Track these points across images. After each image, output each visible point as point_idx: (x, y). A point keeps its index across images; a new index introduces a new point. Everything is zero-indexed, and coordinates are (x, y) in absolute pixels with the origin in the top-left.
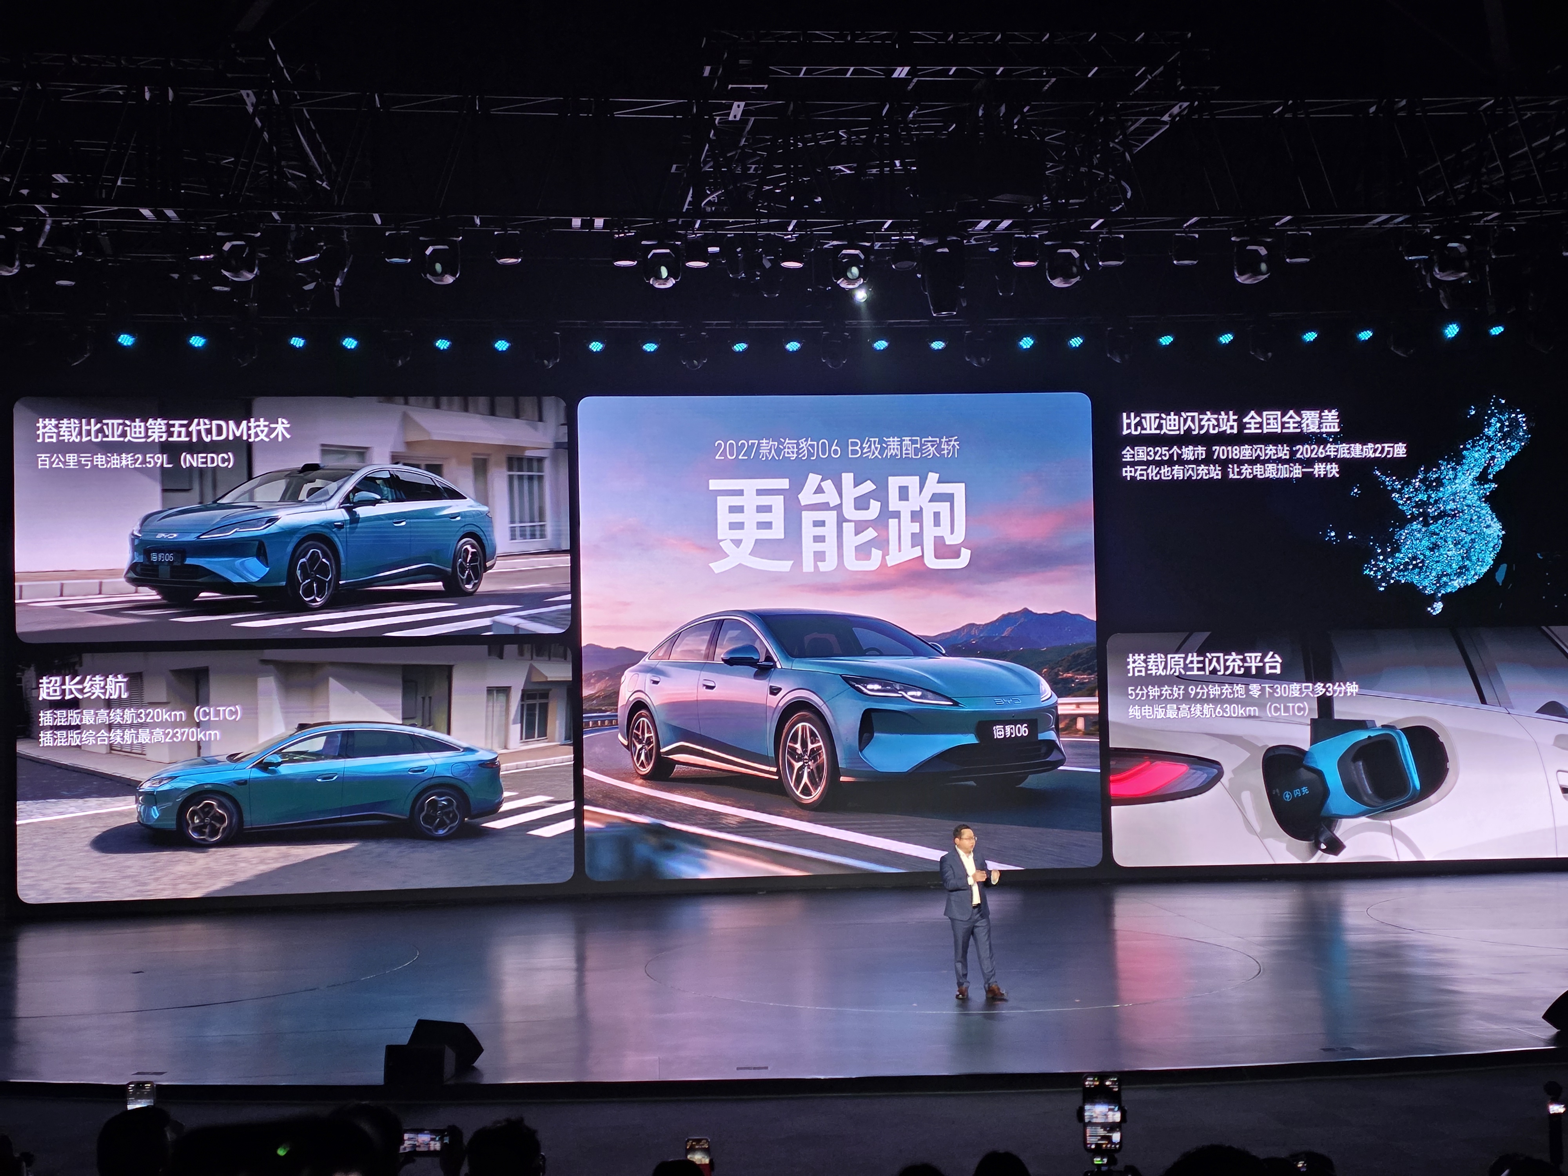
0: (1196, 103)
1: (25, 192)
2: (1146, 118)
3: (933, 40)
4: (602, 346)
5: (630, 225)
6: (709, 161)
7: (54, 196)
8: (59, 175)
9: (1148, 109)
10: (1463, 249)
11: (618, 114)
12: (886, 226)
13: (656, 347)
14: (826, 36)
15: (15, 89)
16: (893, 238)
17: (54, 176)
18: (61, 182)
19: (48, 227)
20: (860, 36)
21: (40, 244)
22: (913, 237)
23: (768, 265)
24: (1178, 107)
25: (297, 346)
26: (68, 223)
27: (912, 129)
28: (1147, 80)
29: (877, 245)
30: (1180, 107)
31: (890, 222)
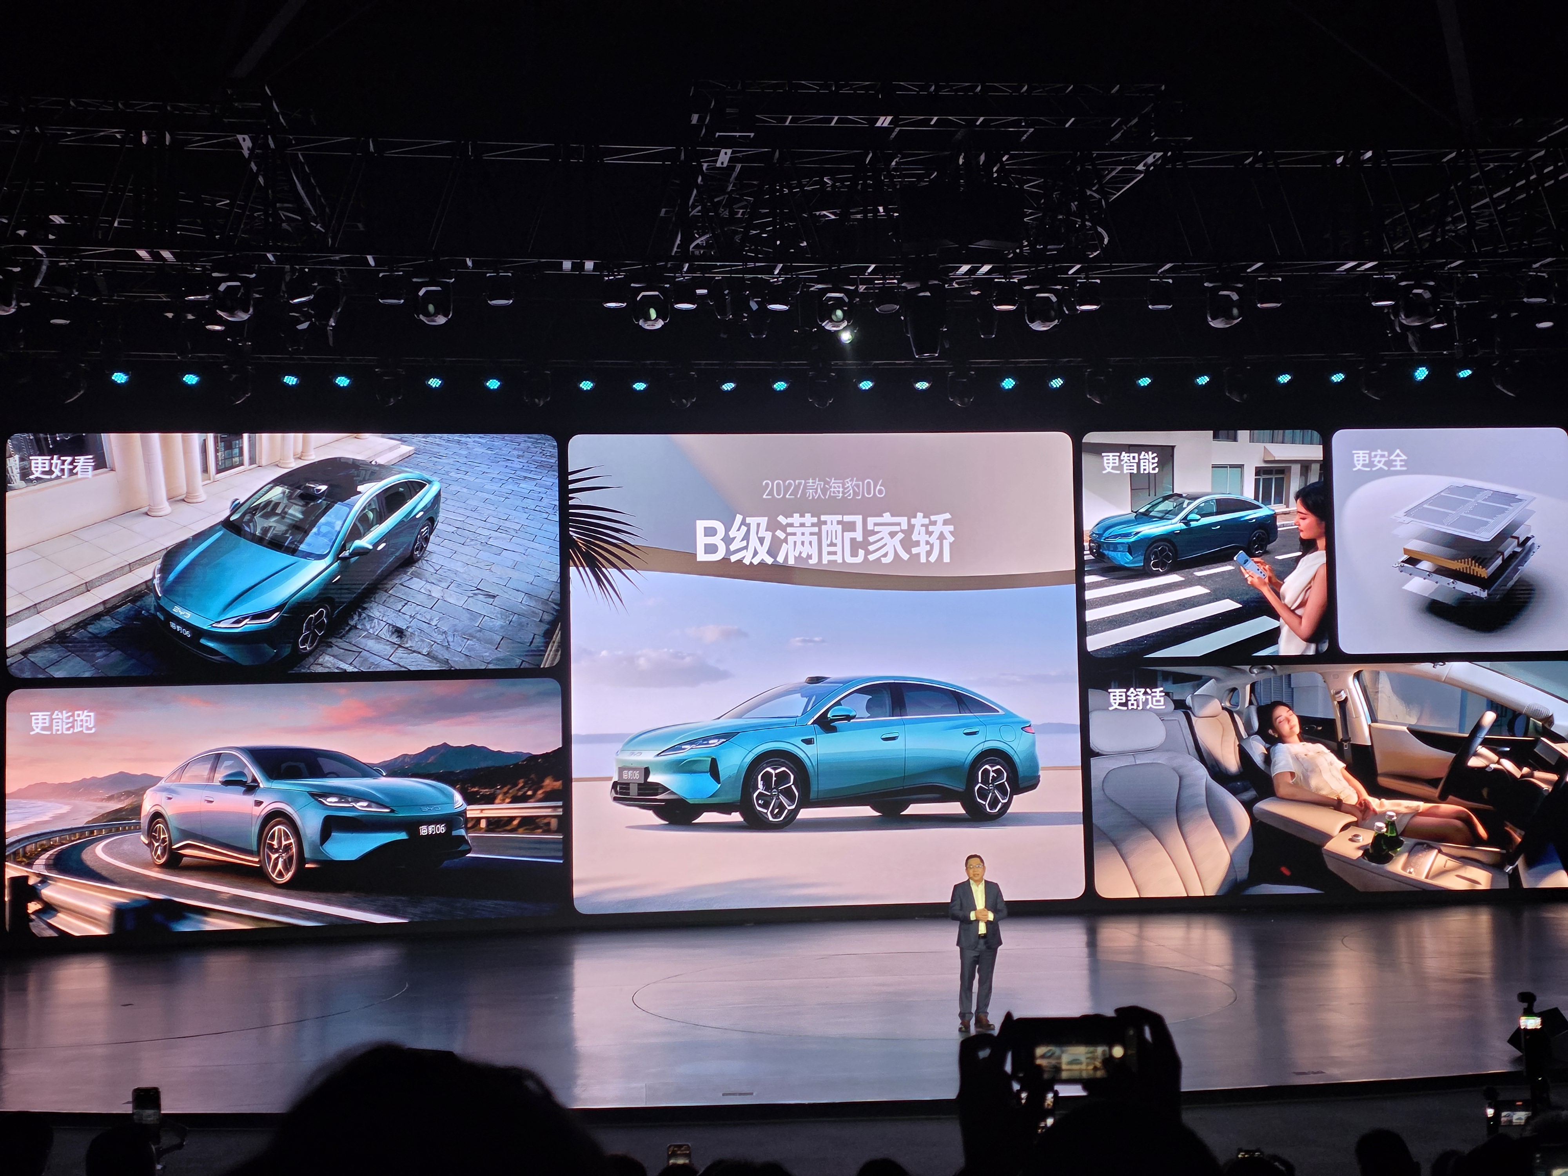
0: (1170, 154)
1: (22, 232)
2: (1121, 167)
3: (915, 91)
4: (592, 385)
5: (619, 267)
6: (698, 206)
7: (51, 237)
8: (56, 216)
9: (1123, 158)
10: (1427, 295)
11: (607, 160)
12: (870, 270)
13: (645, 386)
14: (811, 86)
15: (13, 132)
16: (876, 282)
17: (51, 217)
18: (58, 222)
19: (44, 268)
20: (843, 86)
21: (37, 283)
22: (896, 281)
23: (754, 306)
24: (1152, 156)
25: (290, 384)
26: (65, 264)
27: (894, 177)
28: (1123, 131)
29: (862, 288)
30: (1154, 157)
31: (873, 266)
